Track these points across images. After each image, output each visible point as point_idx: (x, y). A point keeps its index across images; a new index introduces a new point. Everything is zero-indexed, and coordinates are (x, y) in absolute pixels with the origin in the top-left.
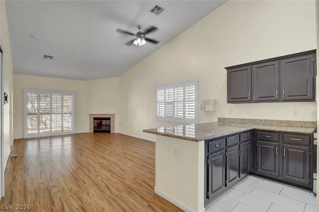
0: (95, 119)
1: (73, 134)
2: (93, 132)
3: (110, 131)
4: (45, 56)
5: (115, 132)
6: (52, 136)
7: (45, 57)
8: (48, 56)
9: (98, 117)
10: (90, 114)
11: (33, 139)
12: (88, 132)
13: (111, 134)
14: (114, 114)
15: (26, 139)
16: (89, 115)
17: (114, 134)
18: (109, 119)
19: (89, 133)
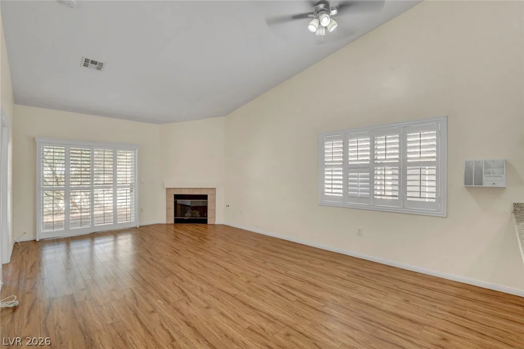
0: (177, 197)
1: (136, 228)
2: (173, 222)
3: (207, 220)
4: (86, 60)
5: (216, 223)
6: (94, 233)
7: (86, 63)
8: (93, 62)
9: (182, 194)
10: (167, 189)
11: (56, 241)
12: (164, 222)
13: (209, 227)
14: (215, 189)
15: (40, 241)
16: (165, 190)
17: (214, 225)
18: (205, 197)
19: (167, 224)
